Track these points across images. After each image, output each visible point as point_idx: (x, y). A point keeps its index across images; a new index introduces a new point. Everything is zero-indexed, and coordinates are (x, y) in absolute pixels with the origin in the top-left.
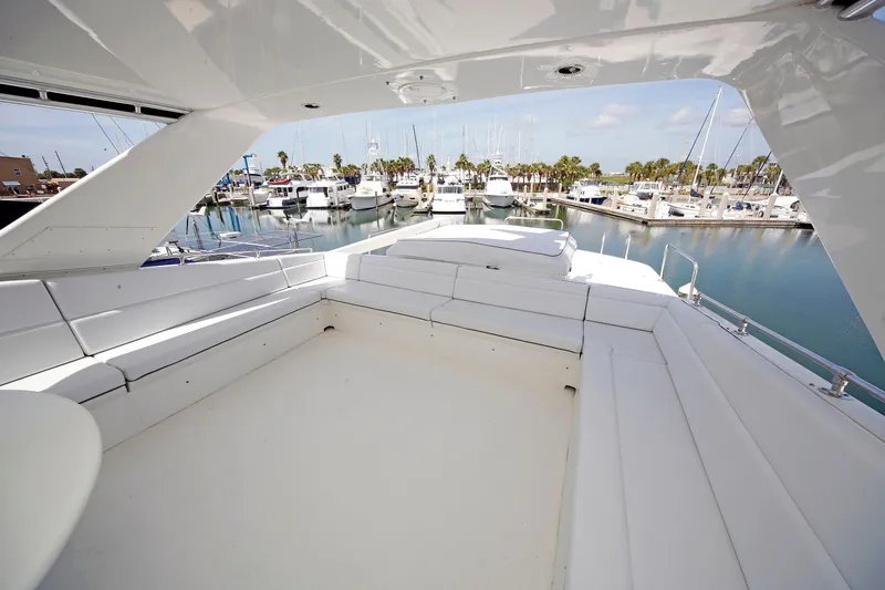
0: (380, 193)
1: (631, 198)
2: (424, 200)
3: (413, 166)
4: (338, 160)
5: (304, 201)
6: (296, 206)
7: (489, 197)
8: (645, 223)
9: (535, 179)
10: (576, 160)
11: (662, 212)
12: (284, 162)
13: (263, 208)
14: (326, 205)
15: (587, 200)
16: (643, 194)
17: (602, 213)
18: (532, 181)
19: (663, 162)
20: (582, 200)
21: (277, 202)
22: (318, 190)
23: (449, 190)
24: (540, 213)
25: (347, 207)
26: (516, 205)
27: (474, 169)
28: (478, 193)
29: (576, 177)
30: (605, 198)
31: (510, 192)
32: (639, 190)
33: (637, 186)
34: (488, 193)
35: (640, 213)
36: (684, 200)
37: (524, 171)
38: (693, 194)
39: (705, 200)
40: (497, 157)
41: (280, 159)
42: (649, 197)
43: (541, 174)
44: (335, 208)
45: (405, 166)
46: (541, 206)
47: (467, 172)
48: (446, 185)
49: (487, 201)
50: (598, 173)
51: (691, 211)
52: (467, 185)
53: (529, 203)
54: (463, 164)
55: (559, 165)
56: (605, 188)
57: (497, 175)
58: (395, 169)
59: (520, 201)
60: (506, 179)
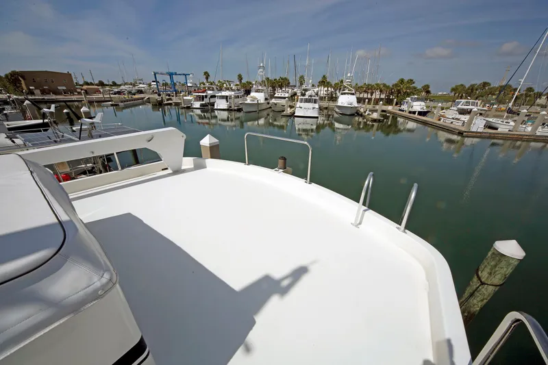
0: (262, 101)
1: (451, 113)
2: (291, 107)
3: (289, 83)
4: (240, 78)
5: (213, 104)
6: (208, 108)
7: (339, 107)
8: (460, 133)
9: (377, 95)
10: (411, 81)
11: (479, 125)
12: (207, 78)
13: (188, 108)
14: (226, 108)
15: (414, 113)
16: (463, 109)
17: (425, 123)
18: (374, 96)
19: (485, 84)
20: (410, 112)
21: (197, 104)
22: (222, 97)
23: (307, 101)
24: (374, 120)
25: (239, 110)
26: (358, 114)
27: (331, 86)
28: (331, 104)
29: (408, 95)
30: (428, 112)
31: (355, 104)
32: (459, 106)
33: (459, 103)
34: (338, 104)
35: (457, 125)
36: (501, 117)
37: (369, 89)
38: (510, 111)
39: (522, 118)
40: (349, 78)
41: (205, 76)
42: (468, 112)
43: (381, 91)
44: (231, 110)
45: (283, 83)
46: (375, 116)
47: (326, 89)
48: (307, 97)
49: (337, 110)
50: (428, 92)
51: (505, 126)
52: (325, 97)
53: (367, 112)
54: (324, 83)
55: (396, 85)
56: (432, 104)
57: (347, 91)
58: (275, 84)
59: (362, 110)
60: (353, 94)
